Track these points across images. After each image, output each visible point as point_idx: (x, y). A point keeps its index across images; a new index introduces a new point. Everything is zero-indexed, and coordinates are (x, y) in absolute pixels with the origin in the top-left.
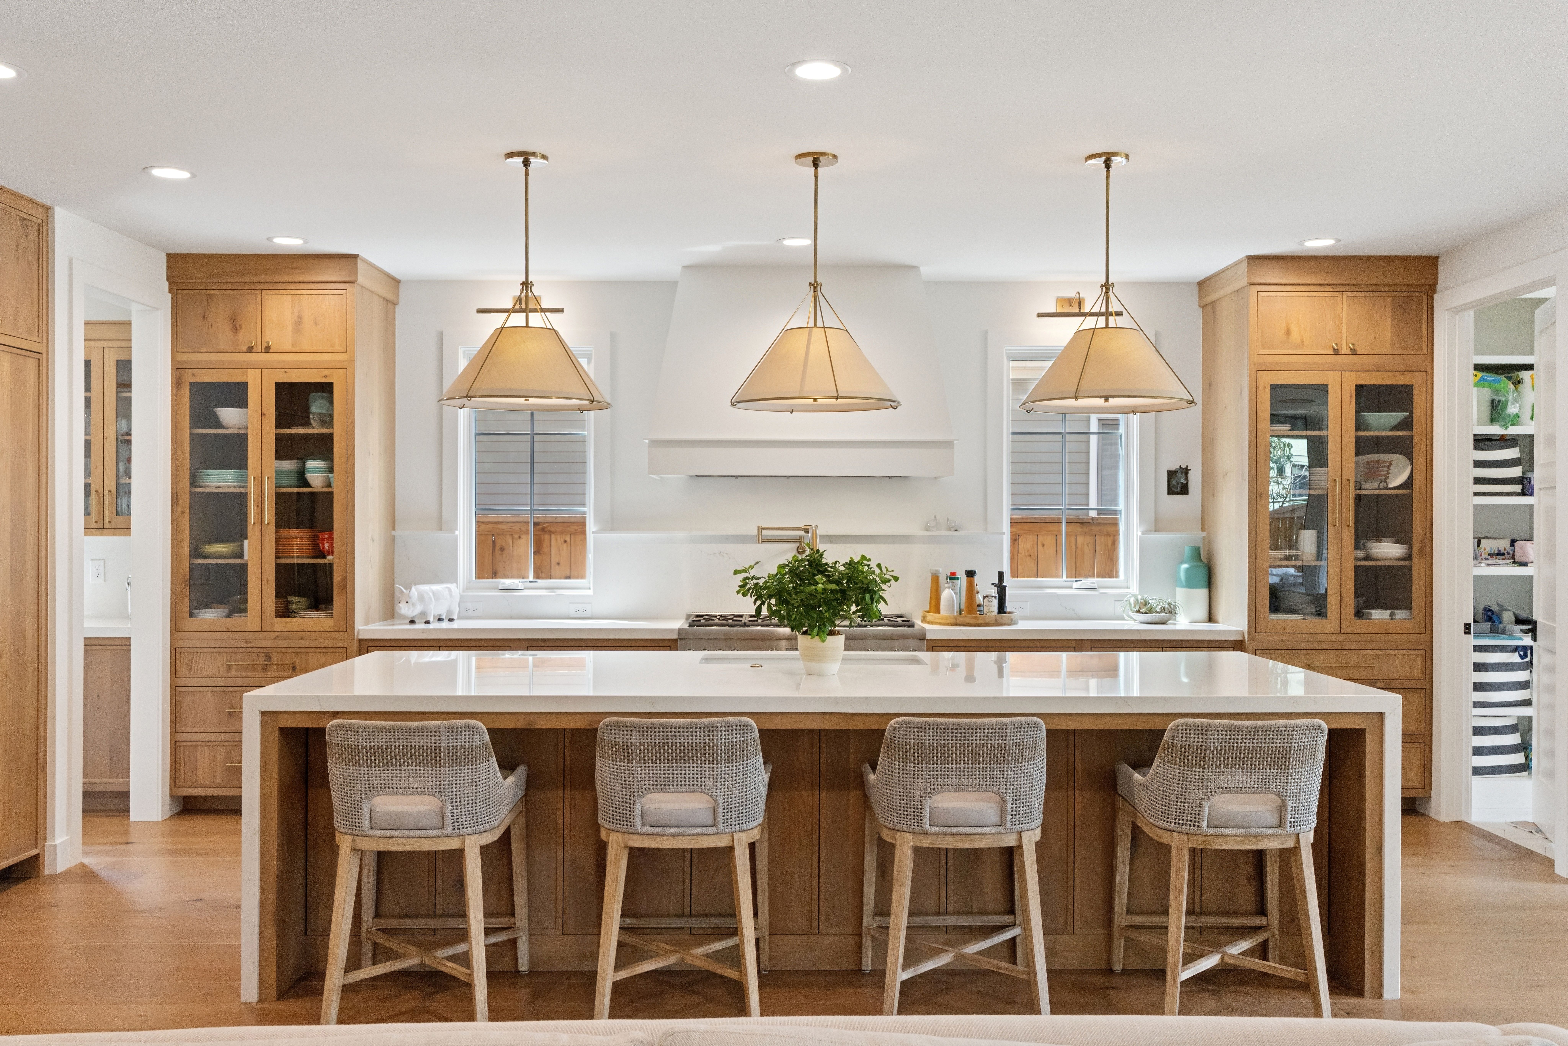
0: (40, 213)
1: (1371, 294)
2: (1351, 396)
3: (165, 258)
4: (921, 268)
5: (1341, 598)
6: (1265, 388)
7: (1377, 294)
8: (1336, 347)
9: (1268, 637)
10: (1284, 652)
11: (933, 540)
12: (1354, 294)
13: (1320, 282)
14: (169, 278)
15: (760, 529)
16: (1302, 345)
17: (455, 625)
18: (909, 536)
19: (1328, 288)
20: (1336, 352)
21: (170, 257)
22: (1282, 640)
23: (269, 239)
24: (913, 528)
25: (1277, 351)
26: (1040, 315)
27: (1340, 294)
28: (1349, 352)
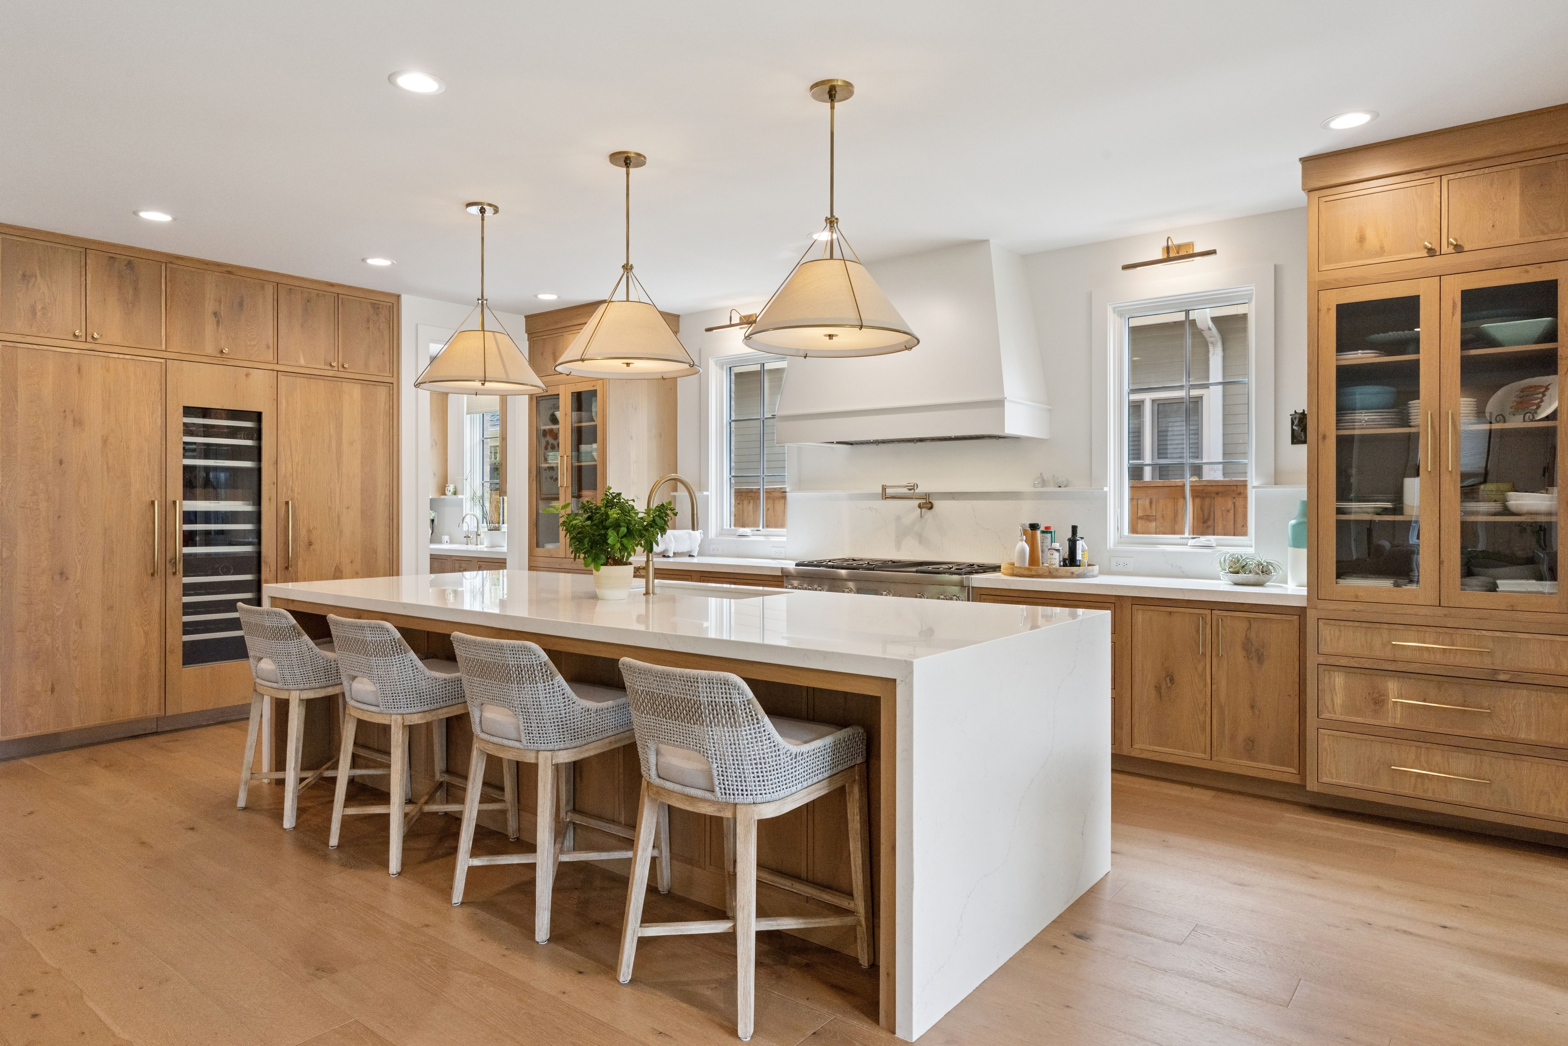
0: (392, 300)
1: (1487, 171)
2: (1454, 306)
3: (524, 319)
4: (991, 241)
5: (1441, 563)
6: (1329, 309)
7: (1495, 169)
8: (1430, 246)
9: (1332, 606)
10: (1357, 624)
11: (1039, 496)
12: (1460, 175)
13: (1407, 169)
14: (528, 331)
15: (884, 488)
16: (1382, 251)
17: (695, 560)
18: (1020, 492)
19: (1421, 175)
20: (1431, 252)
21: (529, 318)
22: (1354, 610)
23: (536, 296)
24: (1024, 486)
25: (1347, 264)
26: (1126, 267)
27: (1438, 179)
28: (1451, 249)
